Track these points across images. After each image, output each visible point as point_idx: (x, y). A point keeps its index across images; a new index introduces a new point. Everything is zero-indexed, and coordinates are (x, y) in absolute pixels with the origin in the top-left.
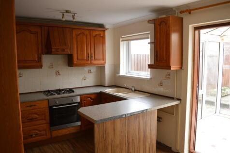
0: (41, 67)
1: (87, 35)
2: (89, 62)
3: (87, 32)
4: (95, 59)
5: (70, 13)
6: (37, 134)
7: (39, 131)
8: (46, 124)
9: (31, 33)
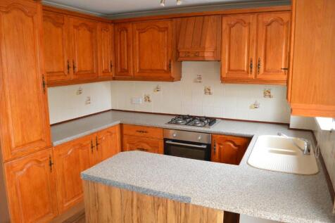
1: (249, 23)
2: (252, 76)
3: (250, 19)
4: (265, 70)
9: (160, 30)
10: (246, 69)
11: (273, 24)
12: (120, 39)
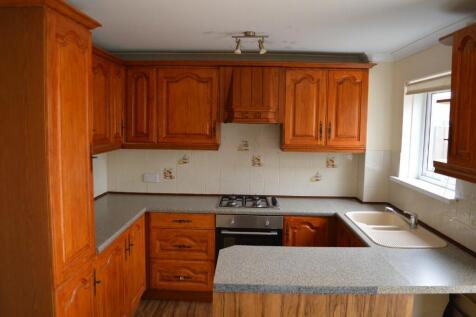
0: (216, 147)
1: (318, 81)
2: (322, 142)
3: (320, 75)
4: (336, 135)
5: (254, 36)
6: (188, 278)
7: (194, 271)
8: (207, 260)
9: (200, 80)
10: (314, 134)
11: (345, 83)
12: (136, 89)
